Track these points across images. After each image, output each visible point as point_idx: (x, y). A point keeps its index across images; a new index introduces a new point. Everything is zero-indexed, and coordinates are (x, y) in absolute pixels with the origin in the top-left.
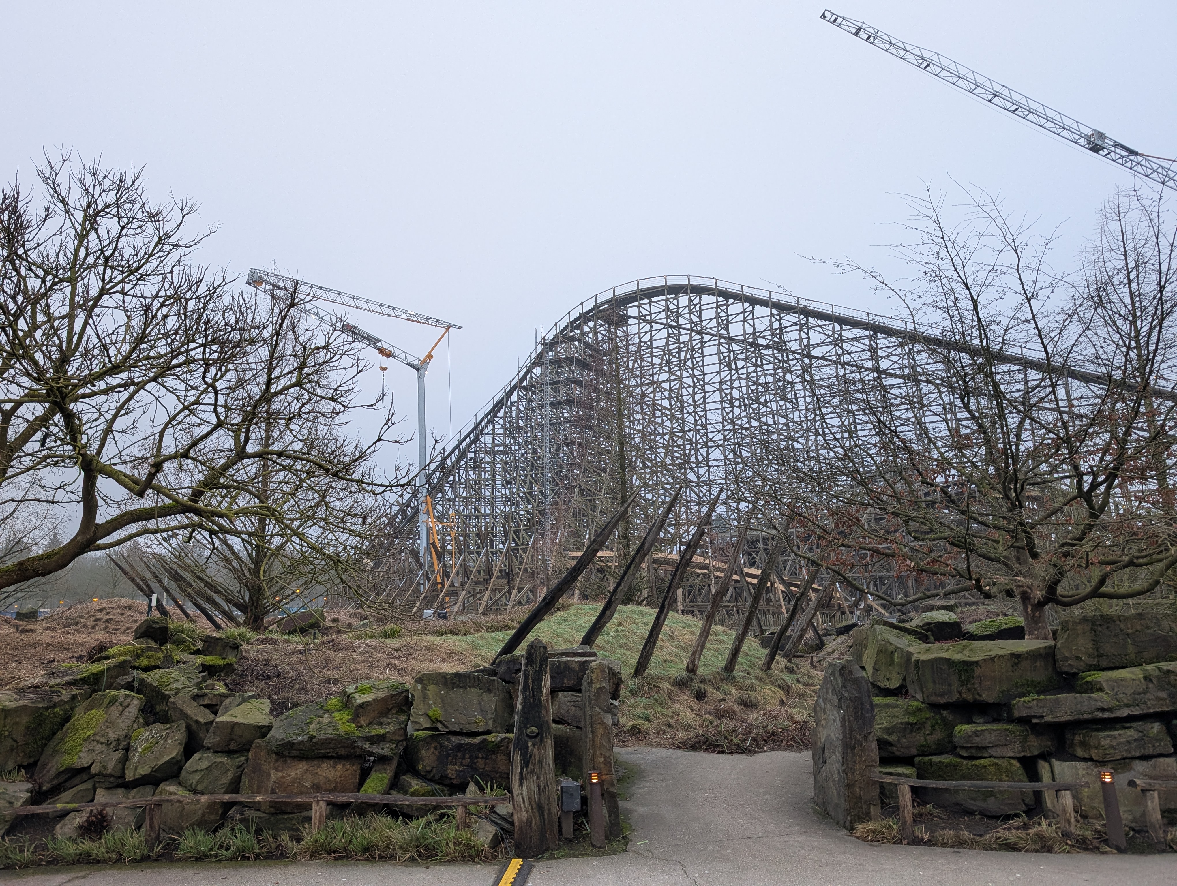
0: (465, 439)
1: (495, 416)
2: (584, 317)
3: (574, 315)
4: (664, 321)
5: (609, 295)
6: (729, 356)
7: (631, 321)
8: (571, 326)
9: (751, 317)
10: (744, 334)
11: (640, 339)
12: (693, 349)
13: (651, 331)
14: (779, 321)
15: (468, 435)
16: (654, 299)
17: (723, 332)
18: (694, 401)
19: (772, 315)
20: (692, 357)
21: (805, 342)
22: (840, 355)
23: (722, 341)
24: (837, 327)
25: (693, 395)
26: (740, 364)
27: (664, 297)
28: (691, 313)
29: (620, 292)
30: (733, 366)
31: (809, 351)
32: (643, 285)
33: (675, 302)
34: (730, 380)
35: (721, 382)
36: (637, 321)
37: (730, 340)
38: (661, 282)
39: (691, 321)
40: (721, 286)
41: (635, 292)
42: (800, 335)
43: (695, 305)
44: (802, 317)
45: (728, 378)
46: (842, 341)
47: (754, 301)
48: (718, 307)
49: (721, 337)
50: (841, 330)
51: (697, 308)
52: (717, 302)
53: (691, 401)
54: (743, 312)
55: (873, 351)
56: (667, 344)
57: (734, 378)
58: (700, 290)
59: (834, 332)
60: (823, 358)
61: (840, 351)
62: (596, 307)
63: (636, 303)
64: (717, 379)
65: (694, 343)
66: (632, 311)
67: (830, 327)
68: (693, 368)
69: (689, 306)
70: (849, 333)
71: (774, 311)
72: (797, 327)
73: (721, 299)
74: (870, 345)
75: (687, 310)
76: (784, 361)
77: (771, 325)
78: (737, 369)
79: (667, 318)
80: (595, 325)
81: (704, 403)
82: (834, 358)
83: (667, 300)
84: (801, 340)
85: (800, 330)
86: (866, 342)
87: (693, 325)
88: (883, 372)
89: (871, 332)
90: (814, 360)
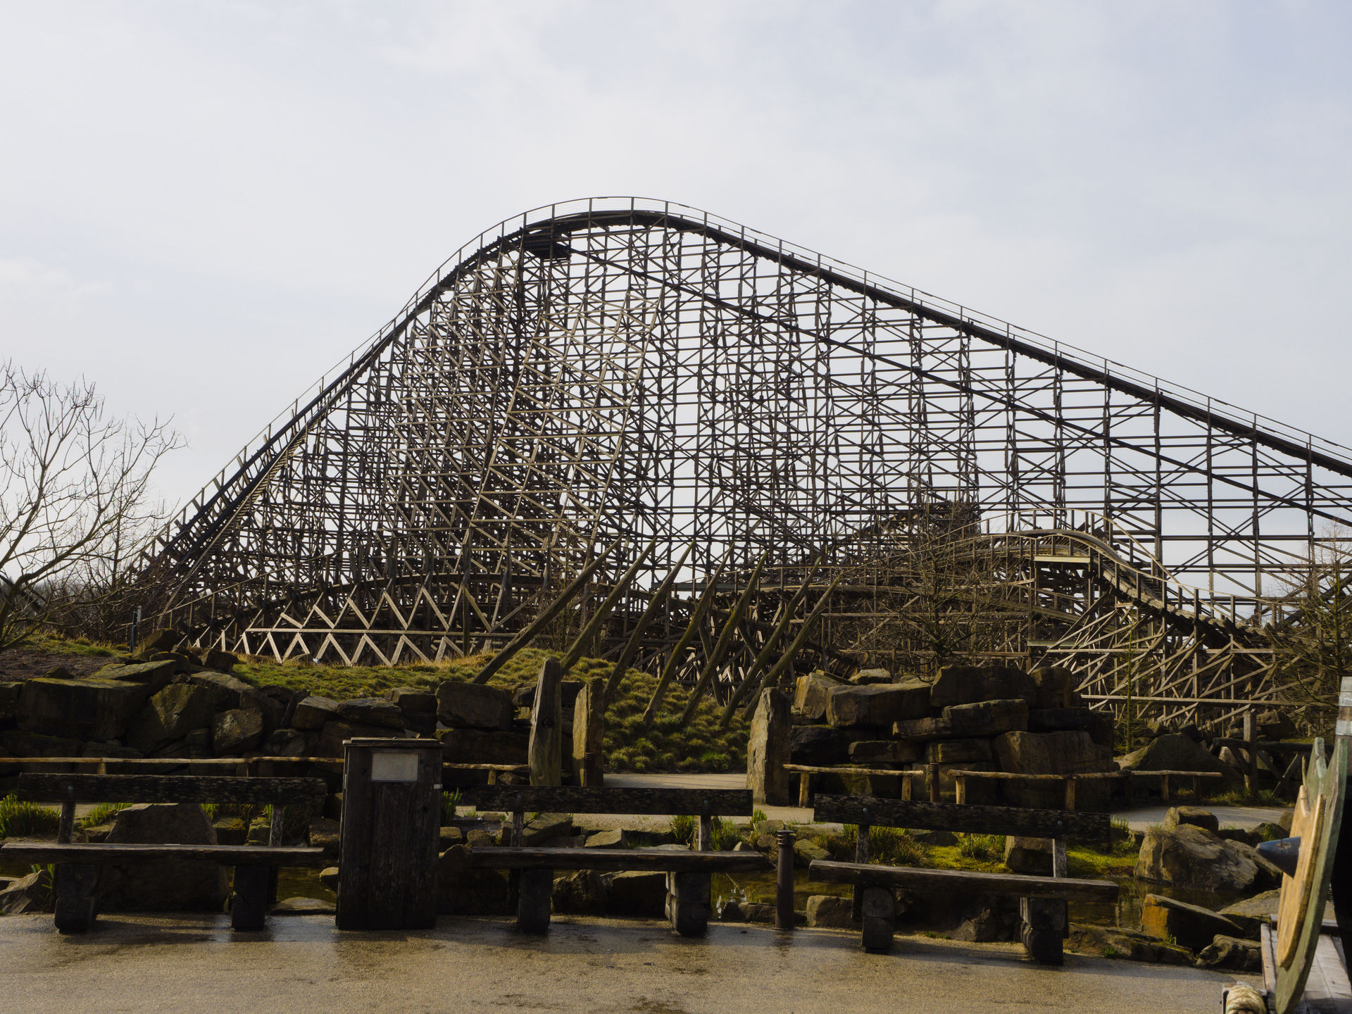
0: (303, 413)
1: (354, 381)
2: (504, 244)
3: (490, 239)
4: (626, 265)
5: (545, 215)
6: (715, 328)
7: (575, 258)
8: (482, 256)
9: (751, 274)
10: (740, 298)
11: (587, 286)
12: (664, 312)
13: (605, 276)
14: (791, 284)
15: (309, 407)
16: (612, 228)
17: (709, 291)
18: (660, 389)
19: (781, 275)
20: (662, 323)
21: (824, 318)
22: (869, 344)
23: (707, 304)
24: (869, 303)
25: (658, 380)
26: (731, 340)
27: (627, 228)
28: (665, 258)
29: (563, 211)
30: (720, 343)
31: (829, 334)
32: (598, 207)
33: (644, 238)
34: (714, 363)
35: (702, 365)
36: (584, 259)
37: (720, 304)
38: (624, 206)
39: (665, 269)
40: (713, 223)
41: (583, 215)
42: (817, 308)
43: (673, 246)
44: (822, 282)
45: (712, 358)
46: (875, 324)
47: (757, 251)
48: (706, 253)
49: (706, 297)
50: (875, 309)
51: (676, 250)
52: (705, 245)
53: (655, 389)
54: (741, 265)
55: (915, 342)
56: (628, 300)
57: (719, 360)
58: (683, 225)
59: (864, 310)
60: (845, 345)
61: (870, 338)
62: (524, 231)
63: (585, 231)
64: (696, 360)
65: (667, 302)
66: (579, 244)
67: (860, 301)
68: (662, 340)
69: (664, 245)
70: (886, 313)
71: (785, 270)
72: (814, 297)
73: (710, 241)
74: (911, 335)
75: (659, 252)
76: (792, 343)
77: (778, 290)
78: (725, 348)
79: (631, 260)
80: (522, 257)
81: (674, 393)
82: (860, 347)
83: (632, 233)
84: (818, 315)
85: (819, 301)
86: (907, 329)
87: (667, 276)
88: (925, 374)
89: (915, 316)
90: (833, 347)
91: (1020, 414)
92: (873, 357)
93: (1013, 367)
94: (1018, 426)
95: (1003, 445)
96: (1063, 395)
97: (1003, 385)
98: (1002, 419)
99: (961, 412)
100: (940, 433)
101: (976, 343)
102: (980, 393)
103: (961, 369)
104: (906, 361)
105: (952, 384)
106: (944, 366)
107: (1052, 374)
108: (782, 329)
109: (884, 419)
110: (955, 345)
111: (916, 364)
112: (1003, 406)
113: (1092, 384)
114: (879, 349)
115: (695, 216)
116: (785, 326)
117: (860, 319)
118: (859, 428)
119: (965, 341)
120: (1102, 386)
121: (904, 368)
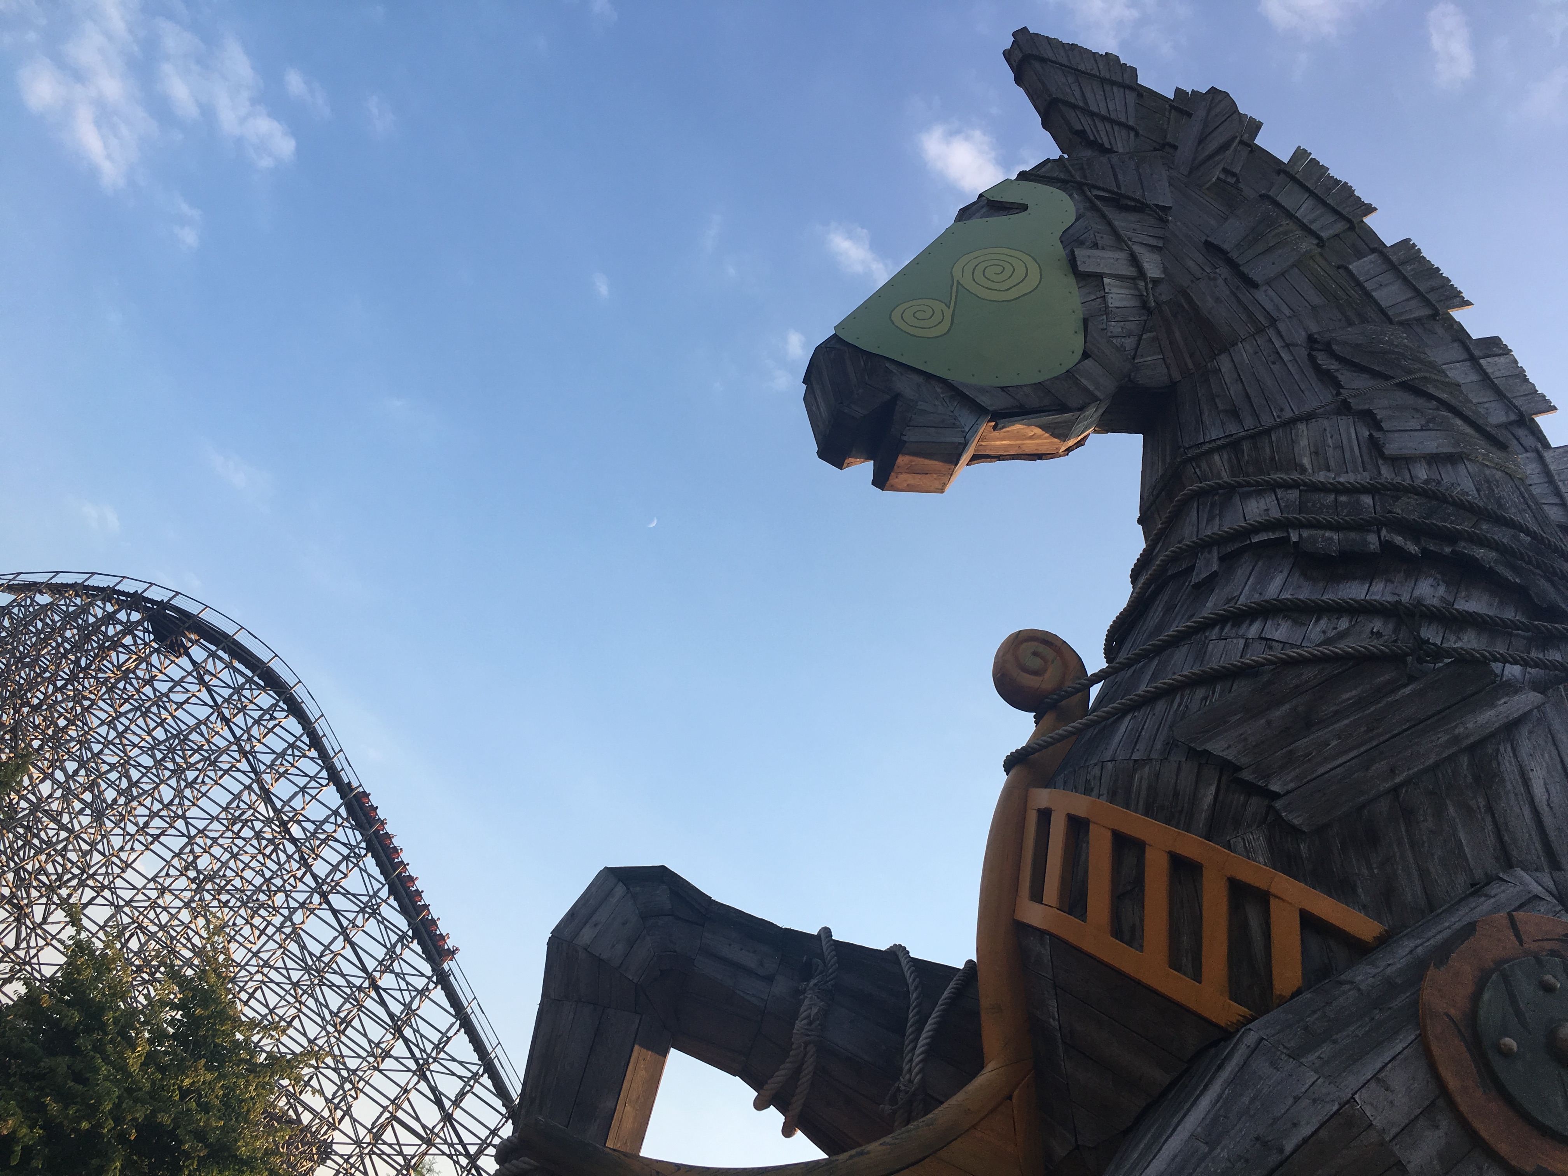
2: (135, 601)
3: (128, 587)
4: (219, 700)
5: (192, 608)
6: (244, 812)
7: (183, 661)
8: (108, 594)
9: (313, 792)
10: (286, 803)
11: (171, 690)
12: (213, 763)
13: (194, 695)
14: (337, 826)
16: (236, 664)
17: (267, 778)
18: (146, 824)
19: (336, 813)
21: (338, 875)
22: (355, 926)
23: (255, 786)
25: (153, 815)
26: (247, 833)
27: (249, 673)
28: (258, 722)
30: (236, 828)
31: (330, 892)
32: (242, 638)
33: (255, 693)
34: (215, 840)
35: (202, 832)
36: (190, 667)
37: (265, 795)
38: (264, 655)
39: (248, 730)
40: (321, 727)
41: (225, 635)
42: (340, 863)
43: (273, 718)
44: (363, 845)
45: (217, 835)
46: (374, 913)
47: (335, 778)
48: (292, 746)
49: (259, 781)
51: (271, 724)
52: (298, 739)
53: (141, 821)
54: (312, 778)
55: (392, 954)
56: (192, 730)
57: (220, 841)
58: (296, 709)
59: (375, 895)
60: (335, 912)
61: (359, 922)
62: (163, 605)
63: (213, 648)
64: (201, 825)
65: (224, 757)
66: (198, 653)
67: (379, 885)
68: (190, 785)
69: (266, 712)
70: (391, 912)
71: (343, 812)
72: (345, 851)
73: (305, 739)
74: (394, 946)
75: (256, 715)
76: (294, 876)
77: (323, 822)
78: (237, 835)
79: (227, 700)
80: (139, 623)
81: (156, 838)
82: (345, 923)
83: (249, 680)
84: (335, 868)
85: (346, 858)
86: (394, 938)
87: (245, 737)
88: (377, 988)
89: (410, 933)
90: (325, 906)
91: (423, 1086)
92: (348, 940)
93: (449, 1039)
94: (413, 1095)
95: (386, 1102)
96: (470, 1094)
97: (429, 1047)
98: (403, 1078)
99: (377, 1045)
100: (346, 1051)
101: (438, 994)
102: (406, 1041)
103: (407, 1006)
104: (371, 965)
105: (391, 1015)
106: (397, 994)
107: (474, 1069)
108: (296, 856)
109: (311, 1003)
110: (420, 983)
111: (377, 975)
112: (414, 1067)
113: (498, 1103)
114: (359, 938)
115: (311, 710)
116: (302, 857)
117: (365, 899)
118: (282, 993)
119: (431, 986)
120: (504, 1111)
121: (364, 969)
